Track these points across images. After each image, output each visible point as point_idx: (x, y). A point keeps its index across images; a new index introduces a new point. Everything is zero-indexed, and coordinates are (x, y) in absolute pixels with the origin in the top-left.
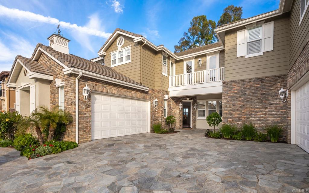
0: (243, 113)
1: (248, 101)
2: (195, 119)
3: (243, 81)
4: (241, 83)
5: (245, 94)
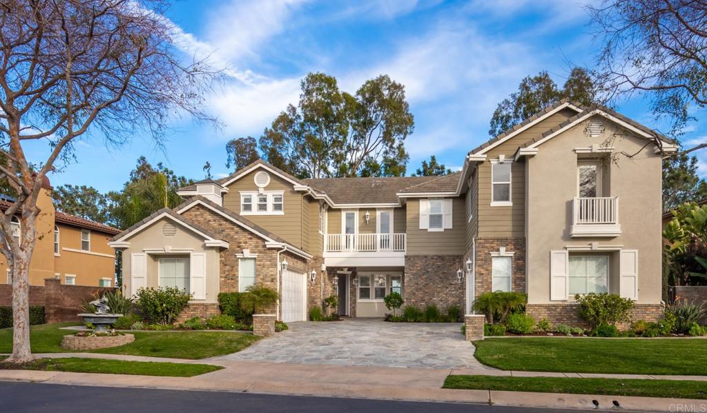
0: (426, 293)
1: (431, 279)
2: (354, 302)
3: (426, 257)
4: (424, 260)
5: (428, 272)
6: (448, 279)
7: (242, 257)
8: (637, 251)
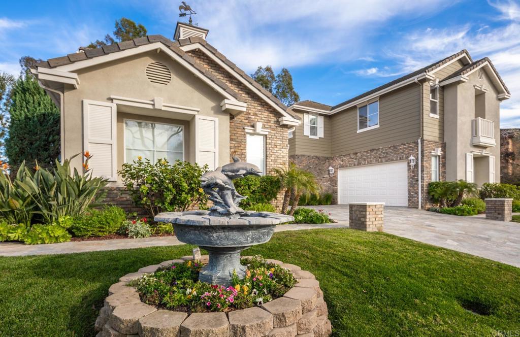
3: (309, 156)
4: (308, 159)
6: (322, 174)
7: (251, 131)
8: (494, 157)
